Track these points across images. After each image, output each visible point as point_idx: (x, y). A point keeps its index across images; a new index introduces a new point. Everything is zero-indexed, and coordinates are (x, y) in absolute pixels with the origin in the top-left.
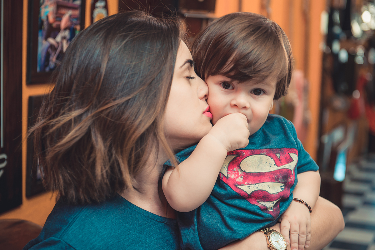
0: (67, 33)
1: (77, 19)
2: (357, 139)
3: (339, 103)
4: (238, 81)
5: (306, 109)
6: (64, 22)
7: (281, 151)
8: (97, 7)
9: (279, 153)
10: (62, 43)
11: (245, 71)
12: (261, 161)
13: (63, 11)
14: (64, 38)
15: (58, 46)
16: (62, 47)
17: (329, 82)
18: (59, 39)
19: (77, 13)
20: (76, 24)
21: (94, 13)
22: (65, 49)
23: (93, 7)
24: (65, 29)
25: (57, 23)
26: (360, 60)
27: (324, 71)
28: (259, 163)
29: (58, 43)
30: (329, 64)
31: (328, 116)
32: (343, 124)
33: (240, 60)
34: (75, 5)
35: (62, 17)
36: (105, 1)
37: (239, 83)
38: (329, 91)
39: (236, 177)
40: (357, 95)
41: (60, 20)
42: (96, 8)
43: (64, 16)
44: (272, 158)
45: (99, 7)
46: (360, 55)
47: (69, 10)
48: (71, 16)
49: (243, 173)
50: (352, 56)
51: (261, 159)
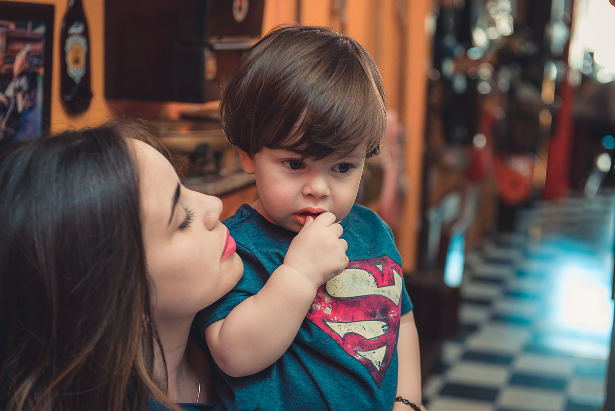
0: (23, 82)
1: (39, 57)
2: (480, 211)
3: (453, 157)
4: (314, 158)
5: (402, 171)
6: (18, 64)
7: (384, 260)
8: (71, 35)
9: (381, 264)
10: (15, 98)
11: (324, 142)
12: (354, 278)
13: (16, 46)
14: (18, 90)
15: (10, 104)
16: (16, 105)
17: (437, 125)
18: (10, 92)
19: (39, 47)
20: (38, 66)
21: (67, 45)
22: (20, 108)
23: (65, 35)
24: (21, 75)
25: (7, 66)
26: (484, 88)
27: (430, 110)
28: (352, 282)
29: (8, 99)
30: (436, 97)
31: (435, 179)
32: (459, 189)
33: (314, 126)
34: (37, 34)
35: (15, 56)
36: (82, 24)
37: (315, 160)
38: (437, 139)
39: (324, 307)
40: (480, 141)
41: (13, 62)
42: (69, 37)
43: (19, 54)
44: (370, 272)
45: (74, 34)
46: (485, 79)
47: (26, 44)
48: (28, 54)
49: (332, 300)
50: (473, 82)
51: (354, 275)
